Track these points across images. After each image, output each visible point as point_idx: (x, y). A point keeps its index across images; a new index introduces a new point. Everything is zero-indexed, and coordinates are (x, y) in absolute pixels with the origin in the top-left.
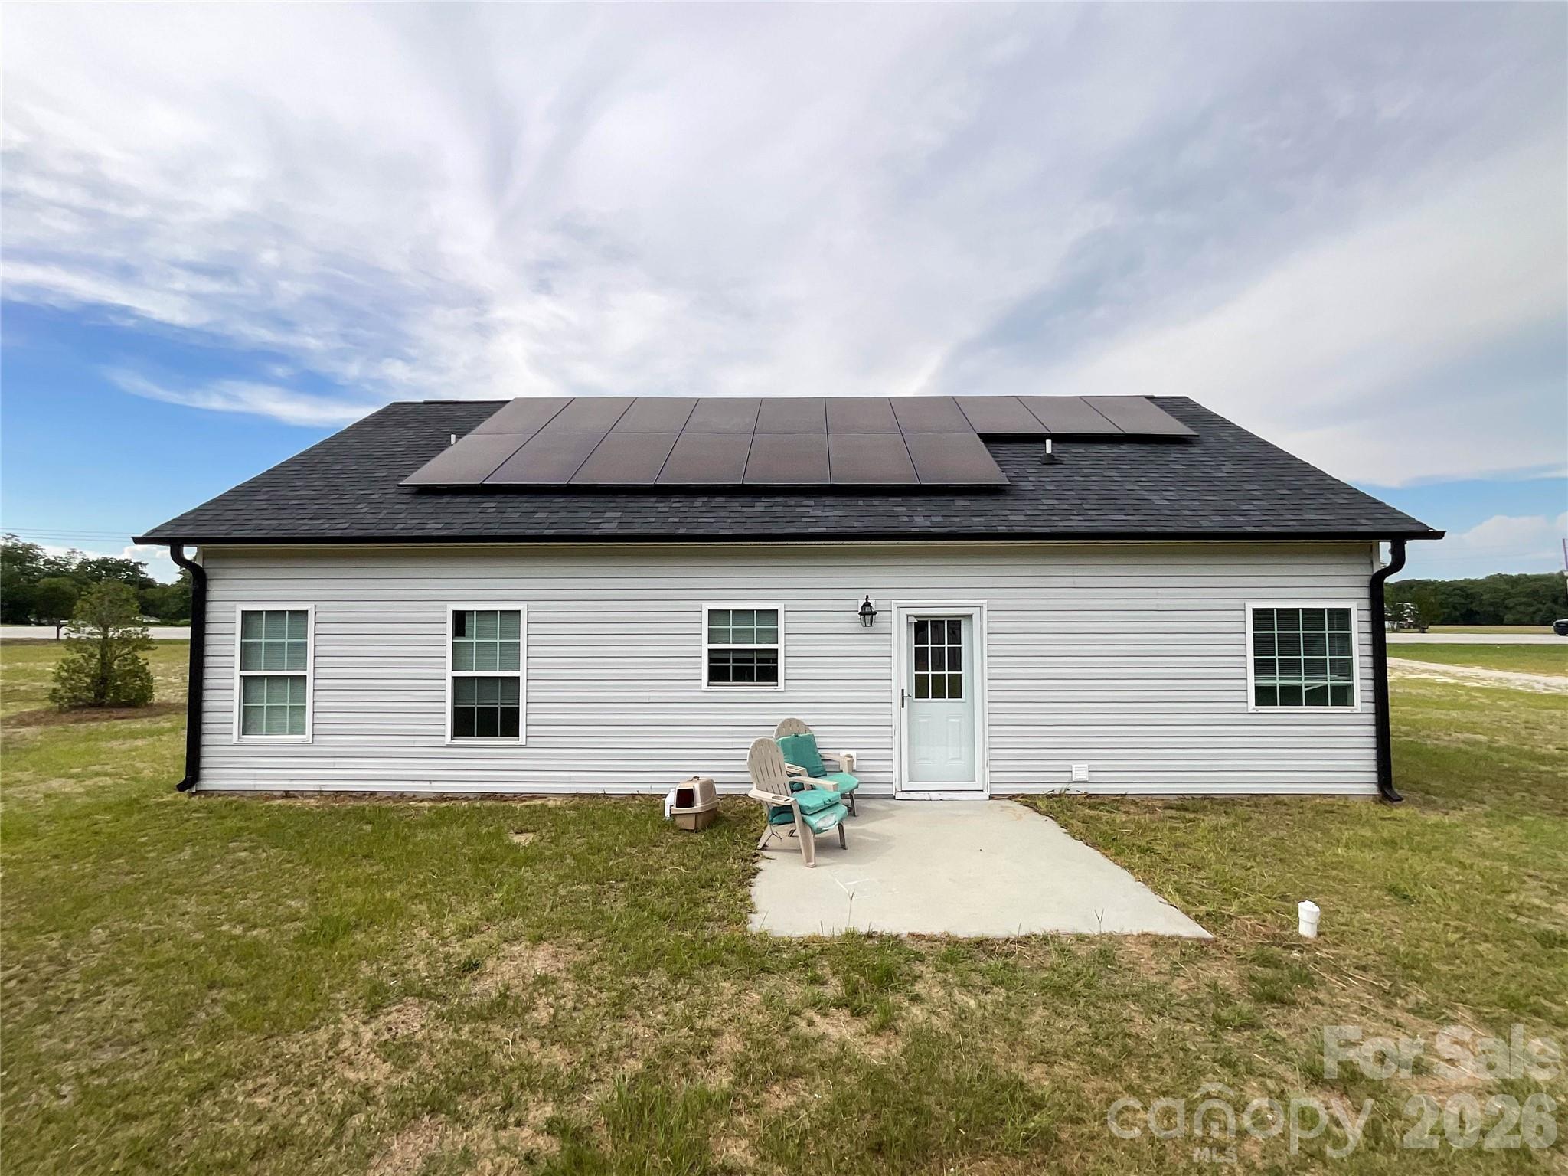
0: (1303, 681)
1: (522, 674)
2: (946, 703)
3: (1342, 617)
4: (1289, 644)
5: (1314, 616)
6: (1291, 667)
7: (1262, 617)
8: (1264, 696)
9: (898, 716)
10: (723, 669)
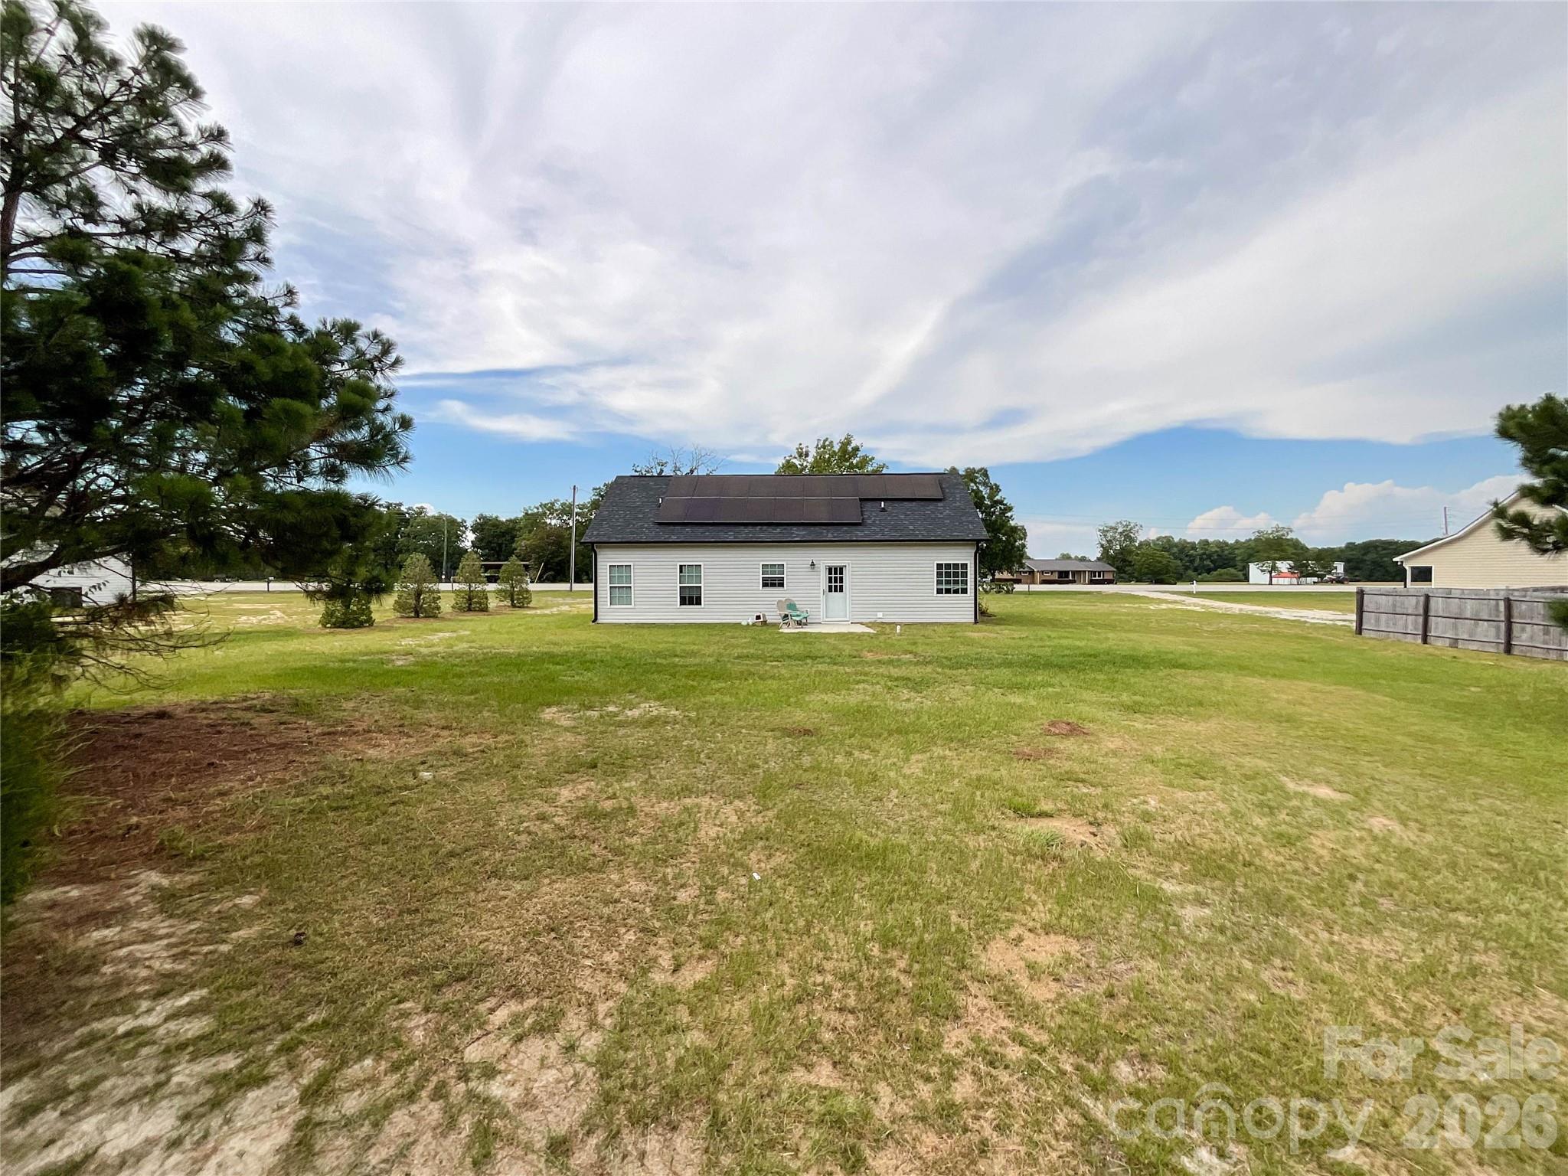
0: (952, 587)
1: (702, 585)
2: (838, 594)
3: (965, 566)
4: (948, 575)
5: (956, 566)
6: (948, 582)
7: (939, 566)
8: (939, 591)
9: (822, 598)
10: (766, 583)
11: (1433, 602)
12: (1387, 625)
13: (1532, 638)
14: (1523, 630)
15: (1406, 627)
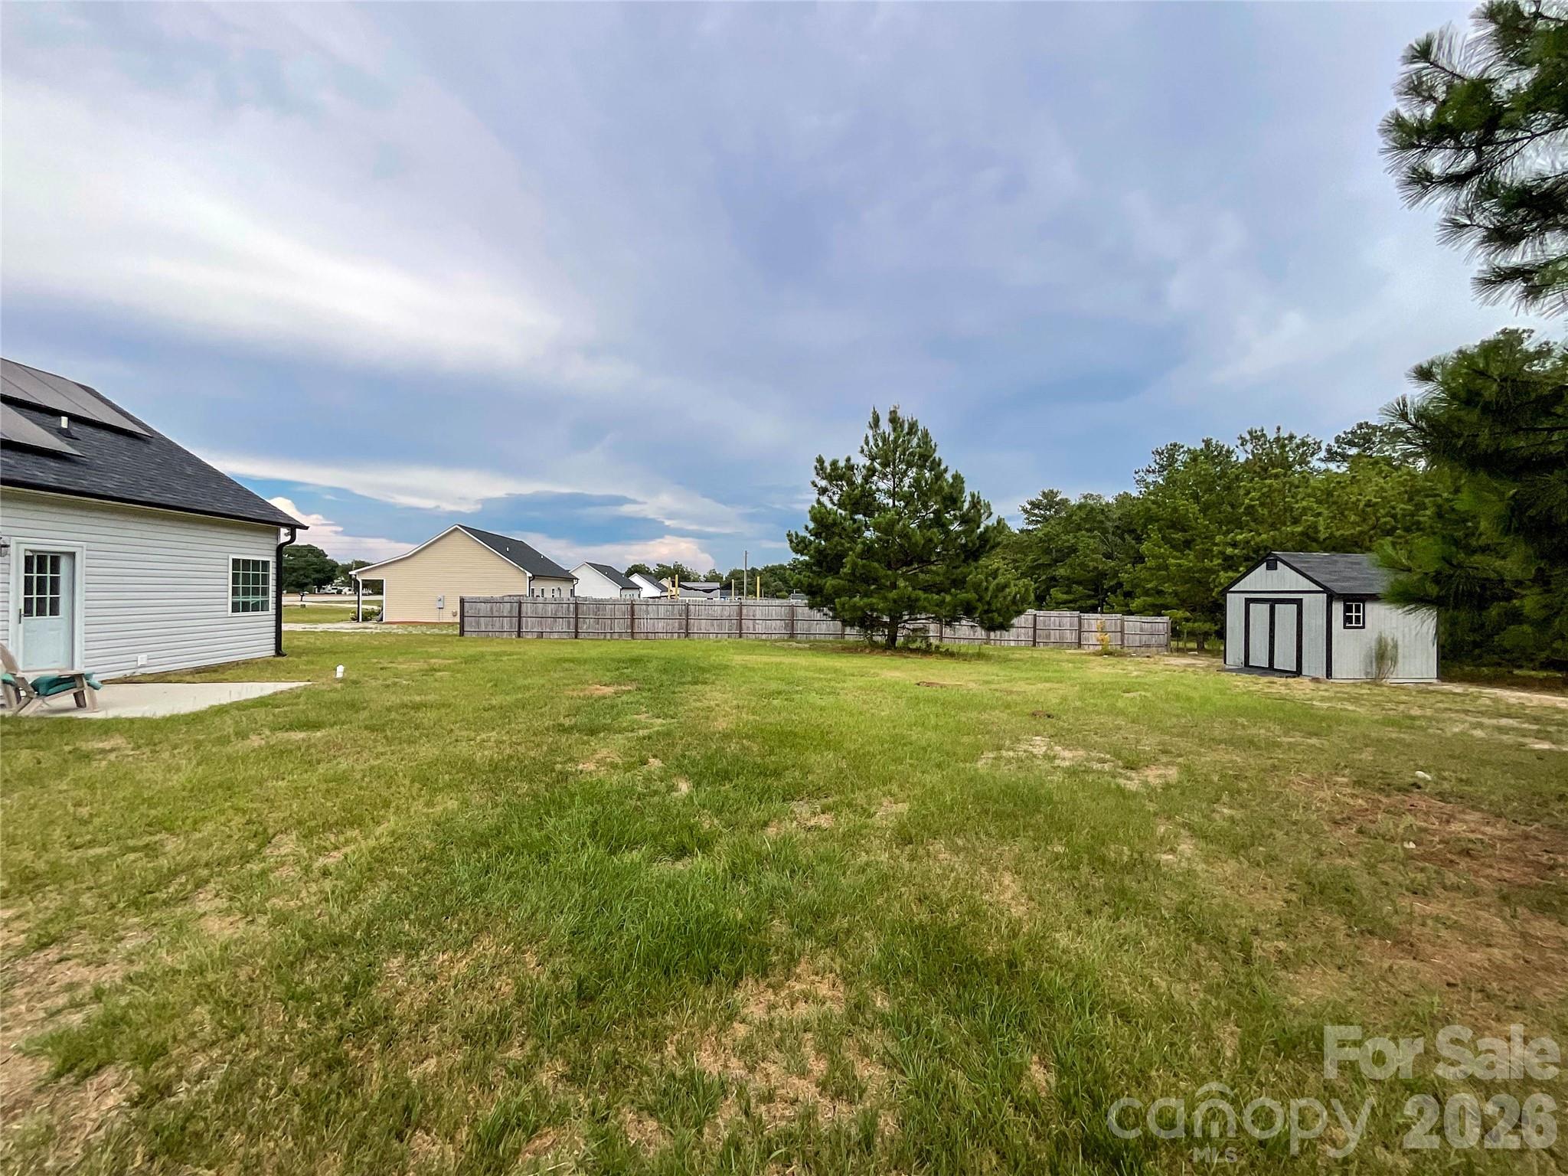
0: (251, 599)
2: (48, 618)
3: (266, 564)
4: (246, 578)
5: (255, 563)
6: (246, 592)
7: (236, 562)
8: (235, 607)
9: (15, 631)
11: (524, 606)
12: (486, 625)
13: (589, 628)
14: (584, 623)
15: (503, 627)
